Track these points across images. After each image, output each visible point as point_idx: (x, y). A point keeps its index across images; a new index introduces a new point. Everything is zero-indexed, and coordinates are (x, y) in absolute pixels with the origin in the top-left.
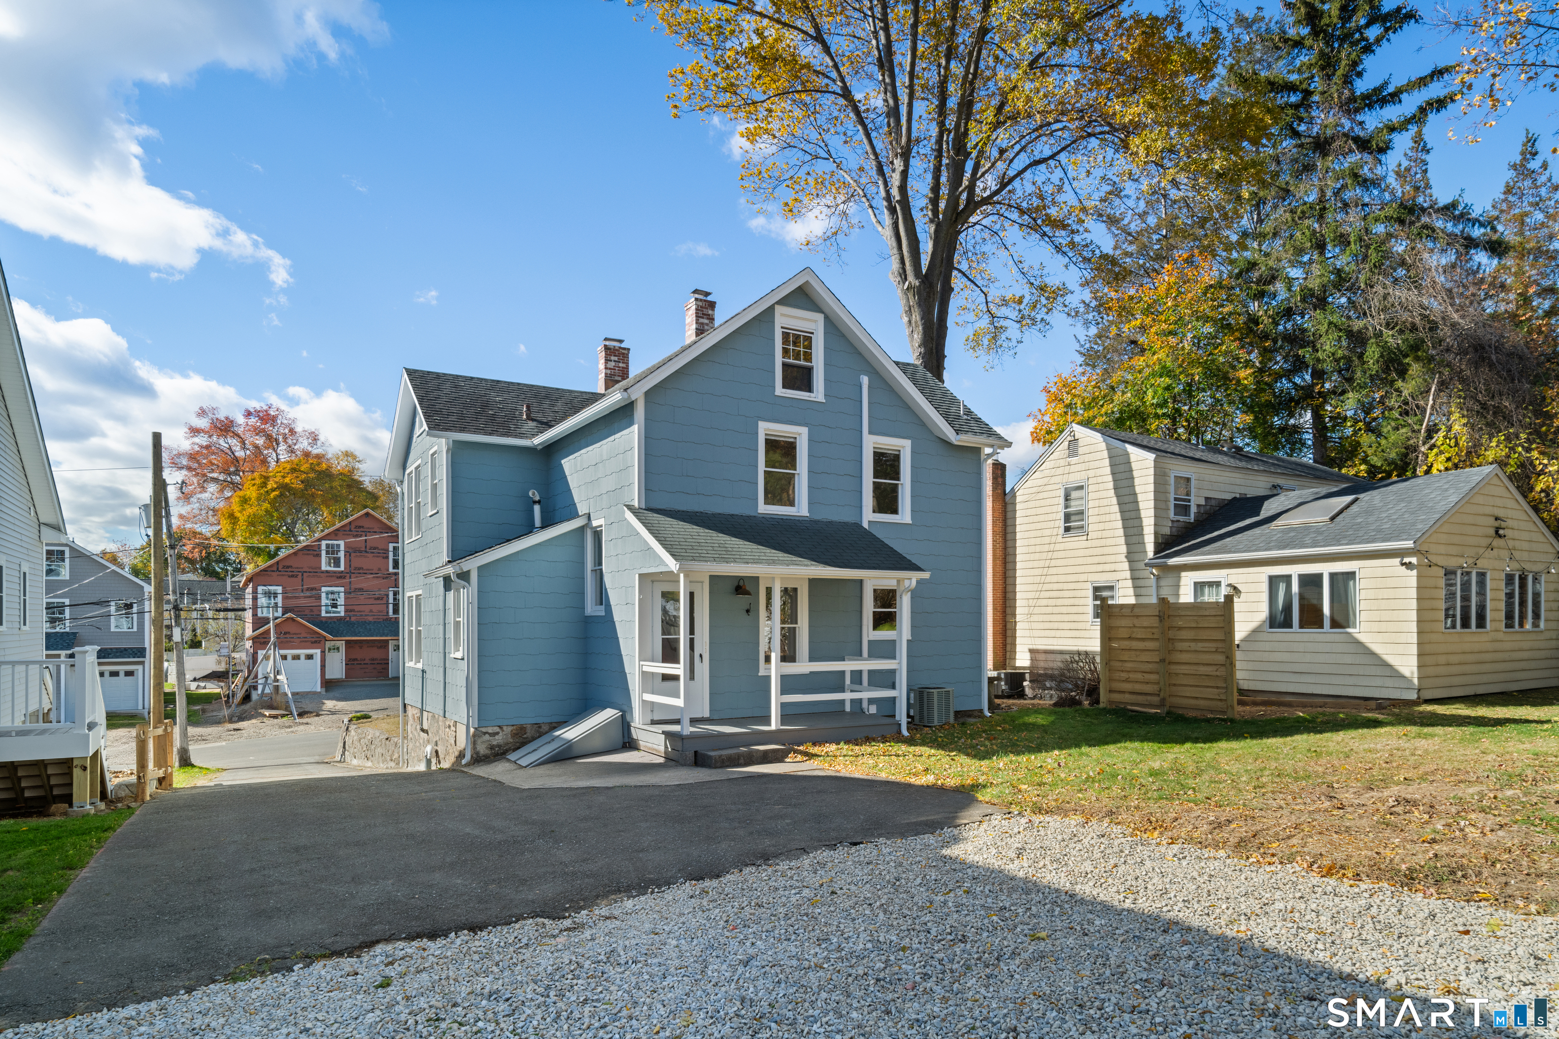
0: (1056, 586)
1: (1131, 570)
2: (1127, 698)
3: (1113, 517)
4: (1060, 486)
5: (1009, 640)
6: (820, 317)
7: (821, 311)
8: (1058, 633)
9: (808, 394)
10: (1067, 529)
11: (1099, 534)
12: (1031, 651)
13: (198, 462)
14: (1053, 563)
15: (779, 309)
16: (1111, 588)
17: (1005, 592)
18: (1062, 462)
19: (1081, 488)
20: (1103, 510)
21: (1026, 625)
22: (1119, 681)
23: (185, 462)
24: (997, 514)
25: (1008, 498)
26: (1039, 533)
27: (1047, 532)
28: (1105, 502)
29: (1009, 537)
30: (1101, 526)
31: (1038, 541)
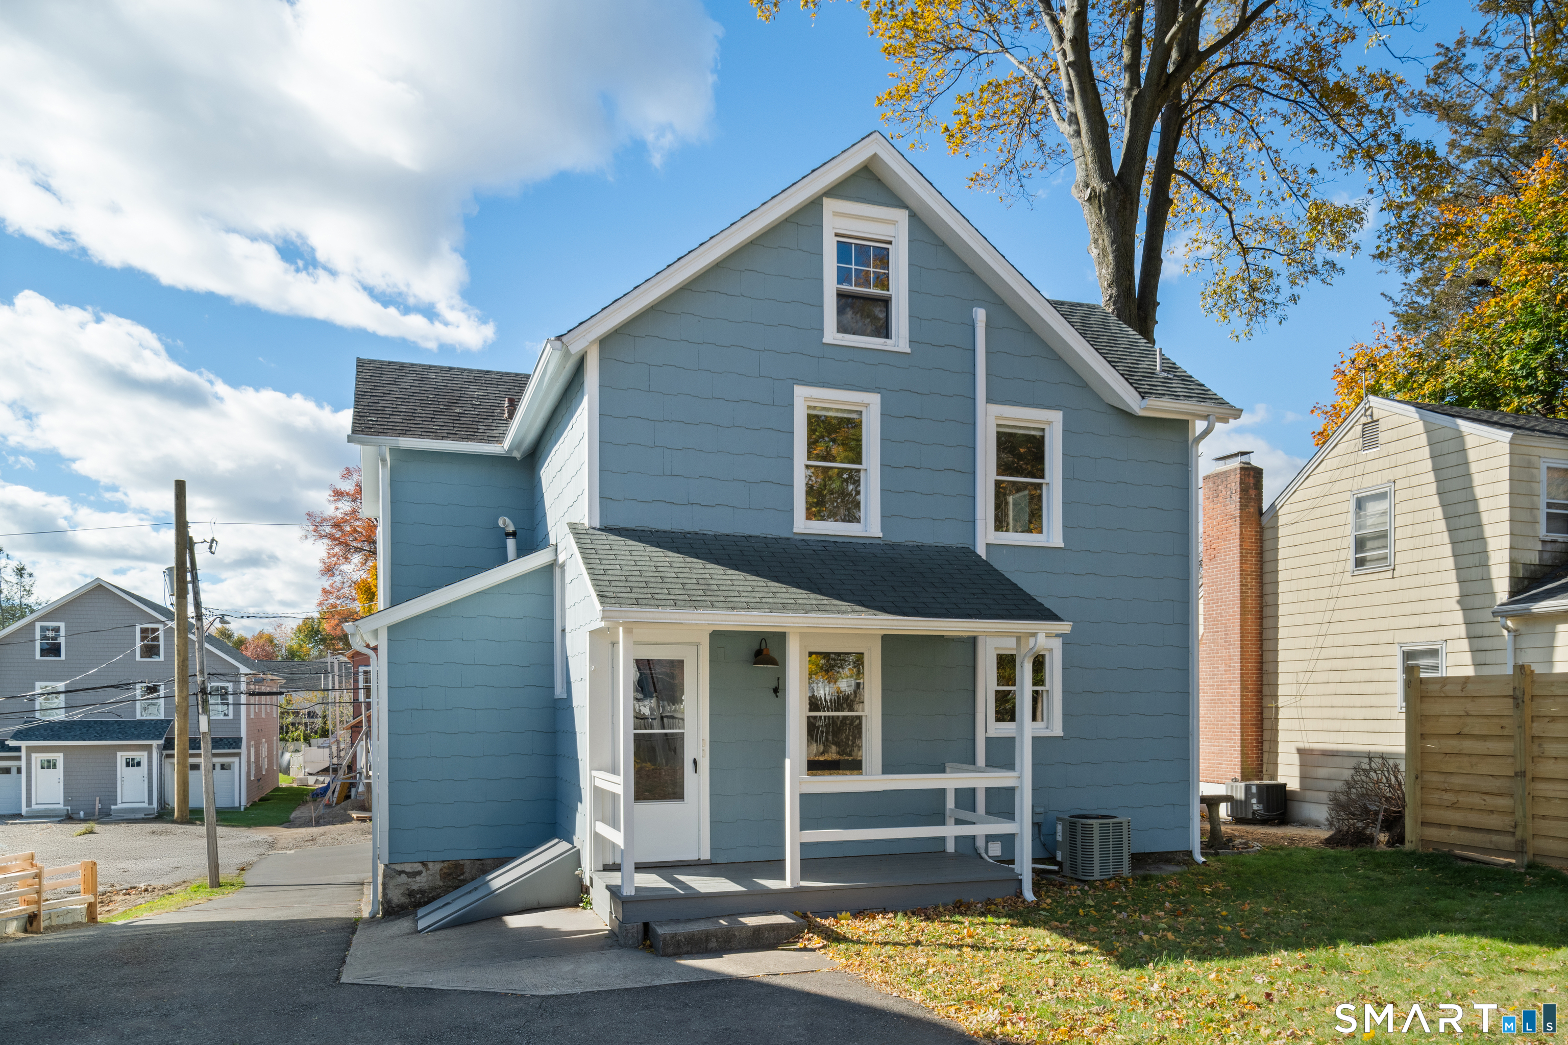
0: (1341, 652)
1: (1468, 623)
2: (1454, 835)
3: (1437, 539)
4: (1348, 495)
5: (1267, 735)
6: (901, 216)
7: (905, 206)
8: (1345, 725)
9: (882, 340)
10: (1360, 563)
11: (1414, 568)
12: (1300, 751)
13: (341, 530)
14: (1337, 616)
15: (830, 205)
16: (1434, 653)
17: (1261, 663)
18: (1352, 459)
19: (1382, 496)
20: (1419, 530)
21: (1293, 712)
22: (1440, 806)
23: (328, 529)
24: (1247, 545)
25: (1265, 520)
26: (1314, 571)
27: (1328, 569)
28: (1423, 516)
29: (1267, 578)
30: (1417, 555)
31: (1313, 583)
